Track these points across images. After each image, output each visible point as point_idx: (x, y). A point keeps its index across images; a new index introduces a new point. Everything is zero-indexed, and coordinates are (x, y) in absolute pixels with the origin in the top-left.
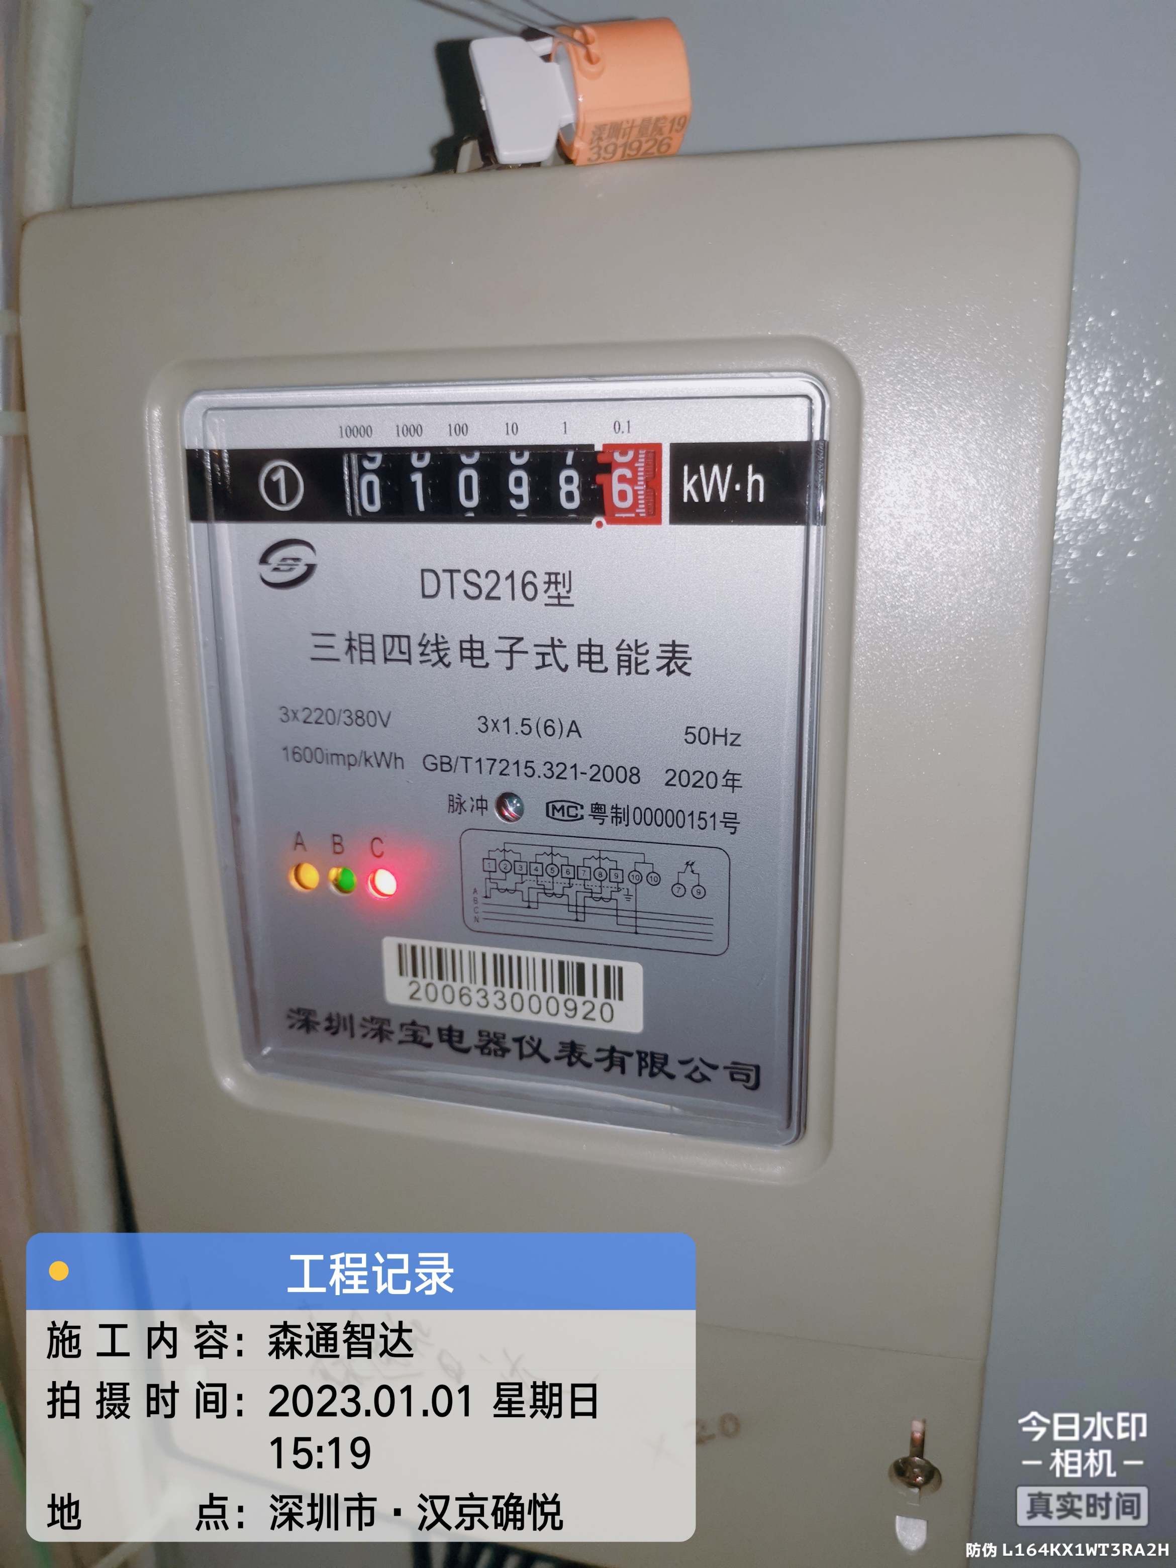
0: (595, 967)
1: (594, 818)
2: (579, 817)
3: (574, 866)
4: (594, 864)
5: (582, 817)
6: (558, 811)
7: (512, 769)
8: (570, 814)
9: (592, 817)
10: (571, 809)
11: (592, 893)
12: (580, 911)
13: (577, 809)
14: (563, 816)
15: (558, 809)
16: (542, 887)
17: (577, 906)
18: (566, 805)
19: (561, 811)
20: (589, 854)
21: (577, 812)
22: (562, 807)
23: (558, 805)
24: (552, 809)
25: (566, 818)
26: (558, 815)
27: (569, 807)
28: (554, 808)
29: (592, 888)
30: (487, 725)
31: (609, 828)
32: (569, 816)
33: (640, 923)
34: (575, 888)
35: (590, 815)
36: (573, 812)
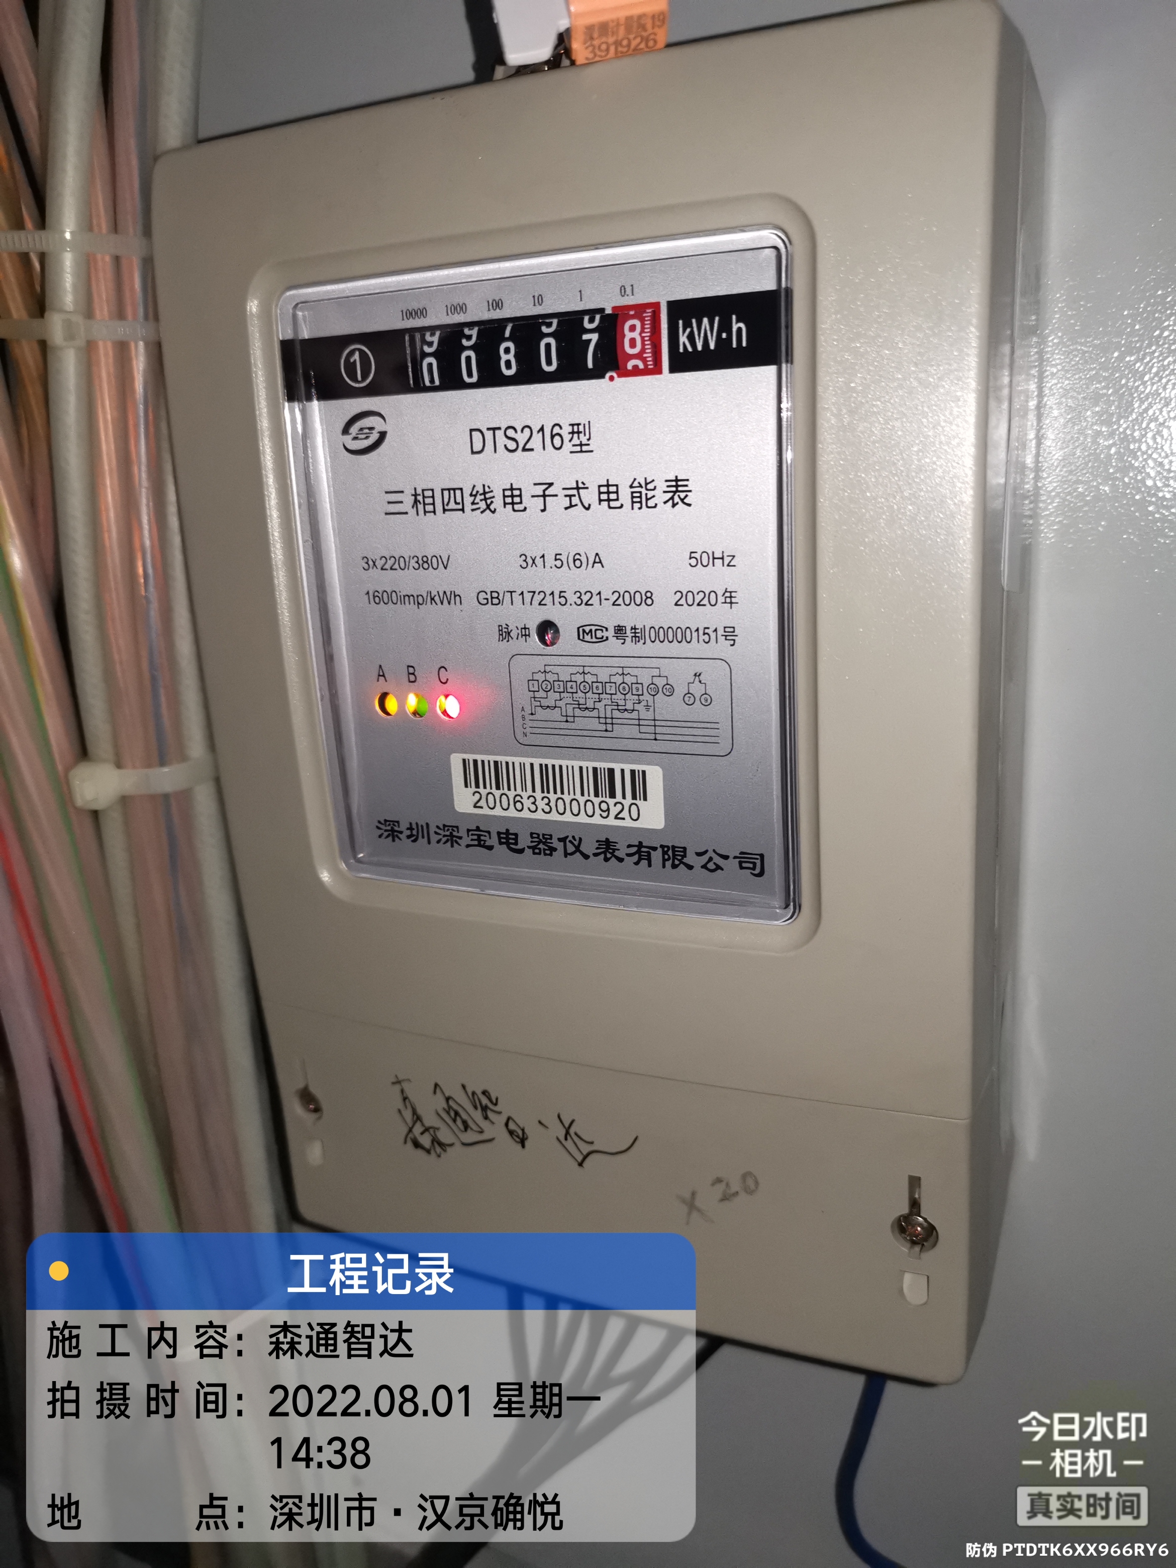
0: (623, 771)
1: (617, 639)
2: (604, 638)
3: (602, 683)
4: (618, 679)
5: (607, 638)
6: (587, 634)
7: (549, 599)
8: (598, 636)
9: (615, 638)
10: (598, 632)
11: (618, 705)
12: (609, 722)
13: (603, 632)
14: (592, 638)
15: (587, 632)
16: (577, 703)
17: (606, 718)
18: (594, 628)
19: (590, 634)
20: (615, 671)
21: (603, 634)
22: (591, 631)
23: (587, 629)
24: (584, 633)
25: (594, 640)
26: (588, 638)
27: (596, 630)
28: (584, 631)
29: (617, 701)
30: (528, 562)
31: (630, 647)
32: (596, 638)
33: (658, 730)
34: (604, 702)
35: (614, 636)
36: (599, 634)
